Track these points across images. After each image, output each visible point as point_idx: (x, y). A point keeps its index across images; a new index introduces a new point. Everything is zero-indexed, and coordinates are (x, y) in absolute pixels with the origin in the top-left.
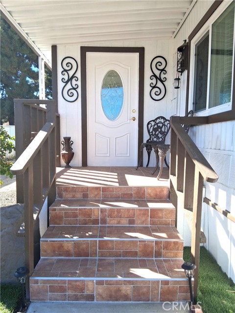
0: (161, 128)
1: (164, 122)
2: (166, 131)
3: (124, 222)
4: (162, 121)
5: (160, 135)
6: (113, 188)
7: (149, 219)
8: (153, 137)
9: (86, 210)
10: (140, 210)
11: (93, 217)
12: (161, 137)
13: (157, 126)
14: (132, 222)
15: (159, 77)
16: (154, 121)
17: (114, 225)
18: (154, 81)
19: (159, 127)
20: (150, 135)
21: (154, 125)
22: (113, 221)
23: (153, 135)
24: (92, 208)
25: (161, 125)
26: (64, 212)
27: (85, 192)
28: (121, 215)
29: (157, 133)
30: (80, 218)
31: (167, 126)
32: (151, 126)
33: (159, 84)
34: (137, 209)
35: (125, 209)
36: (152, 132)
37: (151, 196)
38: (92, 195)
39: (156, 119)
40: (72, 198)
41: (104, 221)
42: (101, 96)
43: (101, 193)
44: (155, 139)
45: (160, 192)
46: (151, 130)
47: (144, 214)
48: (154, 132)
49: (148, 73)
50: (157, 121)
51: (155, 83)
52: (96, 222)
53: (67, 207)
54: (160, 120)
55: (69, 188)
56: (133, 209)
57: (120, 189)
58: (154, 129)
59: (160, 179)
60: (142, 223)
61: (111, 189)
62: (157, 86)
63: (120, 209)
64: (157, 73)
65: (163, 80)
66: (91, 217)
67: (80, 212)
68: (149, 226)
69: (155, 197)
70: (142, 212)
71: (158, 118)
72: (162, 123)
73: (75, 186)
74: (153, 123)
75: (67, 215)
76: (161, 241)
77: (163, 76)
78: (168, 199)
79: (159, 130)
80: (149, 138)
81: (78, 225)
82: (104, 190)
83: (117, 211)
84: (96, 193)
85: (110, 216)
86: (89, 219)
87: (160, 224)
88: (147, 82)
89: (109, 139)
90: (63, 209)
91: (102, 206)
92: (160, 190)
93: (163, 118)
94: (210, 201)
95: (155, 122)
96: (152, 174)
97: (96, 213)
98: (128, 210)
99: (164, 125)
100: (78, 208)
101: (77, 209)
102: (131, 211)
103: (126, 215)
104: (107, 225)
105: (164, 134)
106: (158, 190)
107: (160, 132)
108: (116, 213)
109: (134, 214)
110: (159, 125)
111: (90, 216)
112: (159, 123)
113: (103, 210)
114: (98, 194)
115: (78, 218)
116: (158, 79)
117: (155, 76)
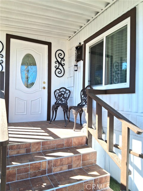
0: (64, 95)
1: (66, 91)
2: (67, 96)
3: (65, 169)
4: (64, 90)
5: (63, 100)
6: (50, 141)
7: (81, 162)
8: (59, 100)
9: (36, 164)
10: (76, 157)
11: (42, 169)
12: (64, 101)
13: (61, 93)
14: (70, 167)
15: (60, 62)
16: (58, 90)
17: (58, 172)
18: (57, 65)
19: (62, 94)
20: (56, 99)
21: (59, 93)
22: (57, 169)
23: (59, 99)
24: (41, 161)
25: (63, 93)
26: (17, 169)
27: (28, 147)
28: (63, 163)
29: (61, 98)
30: (31, 172)
31: (68, 94)
32: (57, 93)
33: (61, 67)
34: (74, 156)
35: (66, 158)
36: (58, 97)
37: (76, 144)
38: (34, 149)
39: (60, 89)
40: (17, 154)
41: (50, 170)
42: (21, 70)
43: (41, 146)
44: (60, 102)
45: (81, 140)
46: (57, 96)
47: (78, 159)
48: (59, 98)
49: (53, 60)
50: (61, 90)
51: (58, 66)
52: (44, 172)
53: (19, 164)
54: (63, 90)
55: (14, 145)
56: (71, 157)
57: (55, 142)
58: (59, 95)
59: (76, 130)
60: (77, 166)
61: (49, 142)
62: (59, 68)
63: (62, 159)
64: (59, 60)
65: (63, 65)
66: (40, 170)
67: (31, 167)
68: (81, 167)
69: (78, 144)
70: (77, 158)
71: (62, 88)
72: (64, 92)
73: (19, 144)
74: (58, 91)
75: (19, 171)
76: (98, 179)
77: (62, 62)
78: (86, 145)
79: (63, 96)
80: (56, 101)
81: (29, 178)
82: (43, 143)
83: (60, 160)
84: (37, 147)
85: (55, 165)
86: (39, 172)
87: (88, 165)
88: (53, 65)
89: (26, 102)
90: (16, 166)
91: (48, 158)
92: (81, 138)
93: (64, 88)
94: (119, 145)
95: (60, 91)
96: (65, 127)
97: (44, 165)
98: (68, 158)
99: (65, 93)
100: (30, 163)
101: (28, 165)
102: (70, 159)
103: (66, 162)
104: (53, 173)
105: (66, 99)
106: (80, 139)
107: (64, 97)
108: (59, 162)
109: (72, 161)
110: (62, 93)
111: (39, 168)
112: (62, 91)
113: (49, 162)
114: (39, 148)
115: (29, 172)
116: (60, 64)
117: (58, 61)
